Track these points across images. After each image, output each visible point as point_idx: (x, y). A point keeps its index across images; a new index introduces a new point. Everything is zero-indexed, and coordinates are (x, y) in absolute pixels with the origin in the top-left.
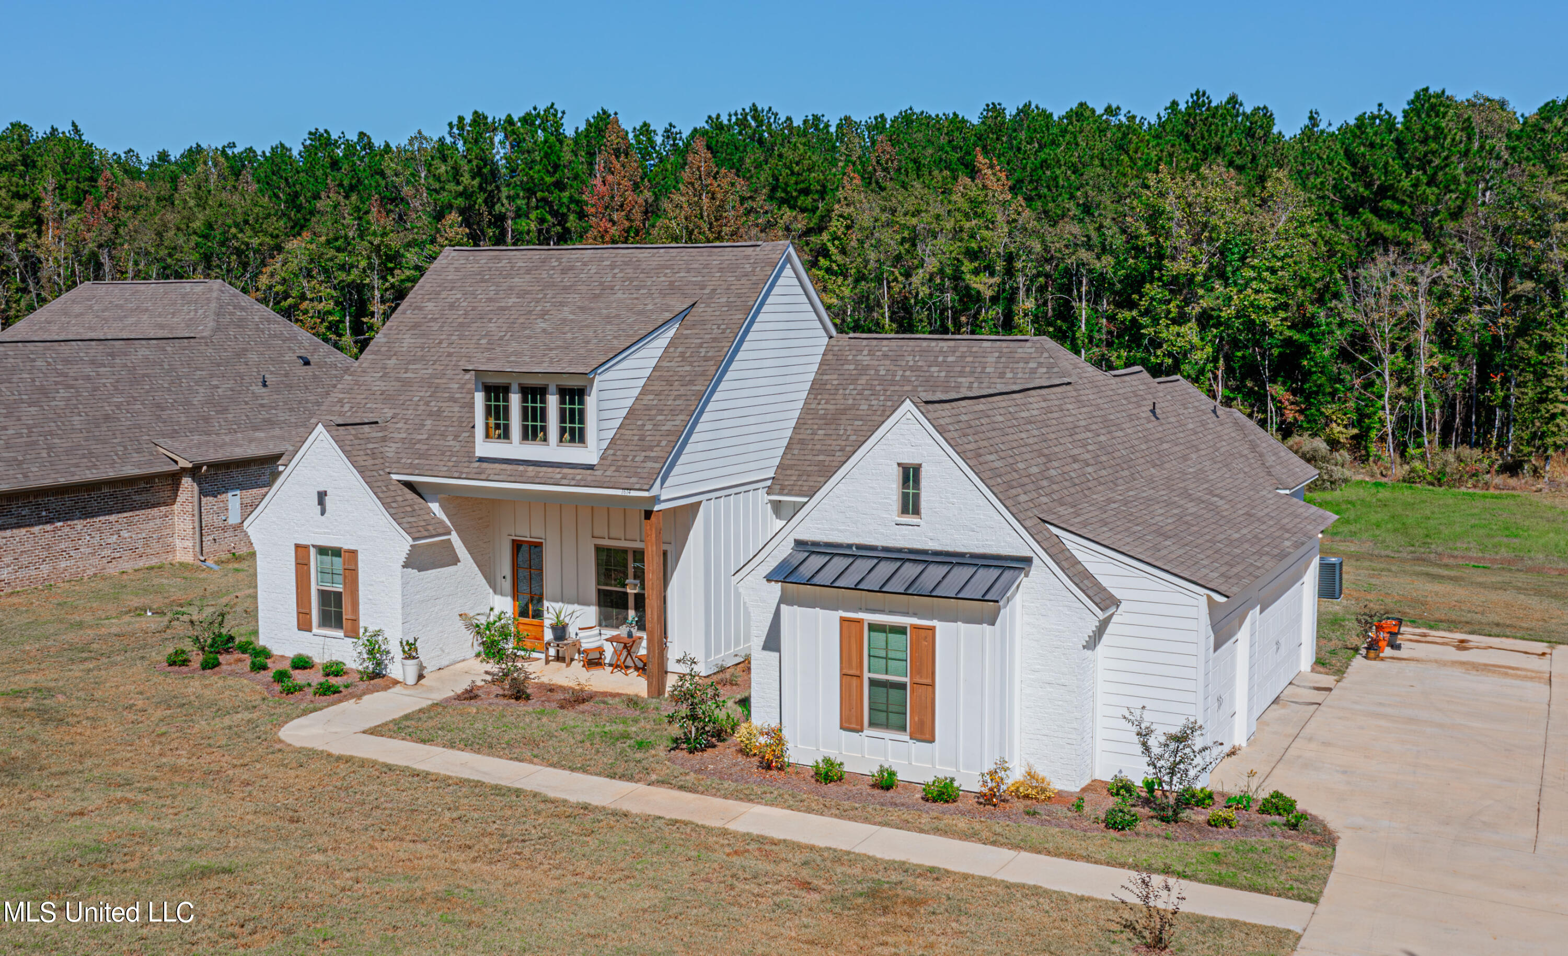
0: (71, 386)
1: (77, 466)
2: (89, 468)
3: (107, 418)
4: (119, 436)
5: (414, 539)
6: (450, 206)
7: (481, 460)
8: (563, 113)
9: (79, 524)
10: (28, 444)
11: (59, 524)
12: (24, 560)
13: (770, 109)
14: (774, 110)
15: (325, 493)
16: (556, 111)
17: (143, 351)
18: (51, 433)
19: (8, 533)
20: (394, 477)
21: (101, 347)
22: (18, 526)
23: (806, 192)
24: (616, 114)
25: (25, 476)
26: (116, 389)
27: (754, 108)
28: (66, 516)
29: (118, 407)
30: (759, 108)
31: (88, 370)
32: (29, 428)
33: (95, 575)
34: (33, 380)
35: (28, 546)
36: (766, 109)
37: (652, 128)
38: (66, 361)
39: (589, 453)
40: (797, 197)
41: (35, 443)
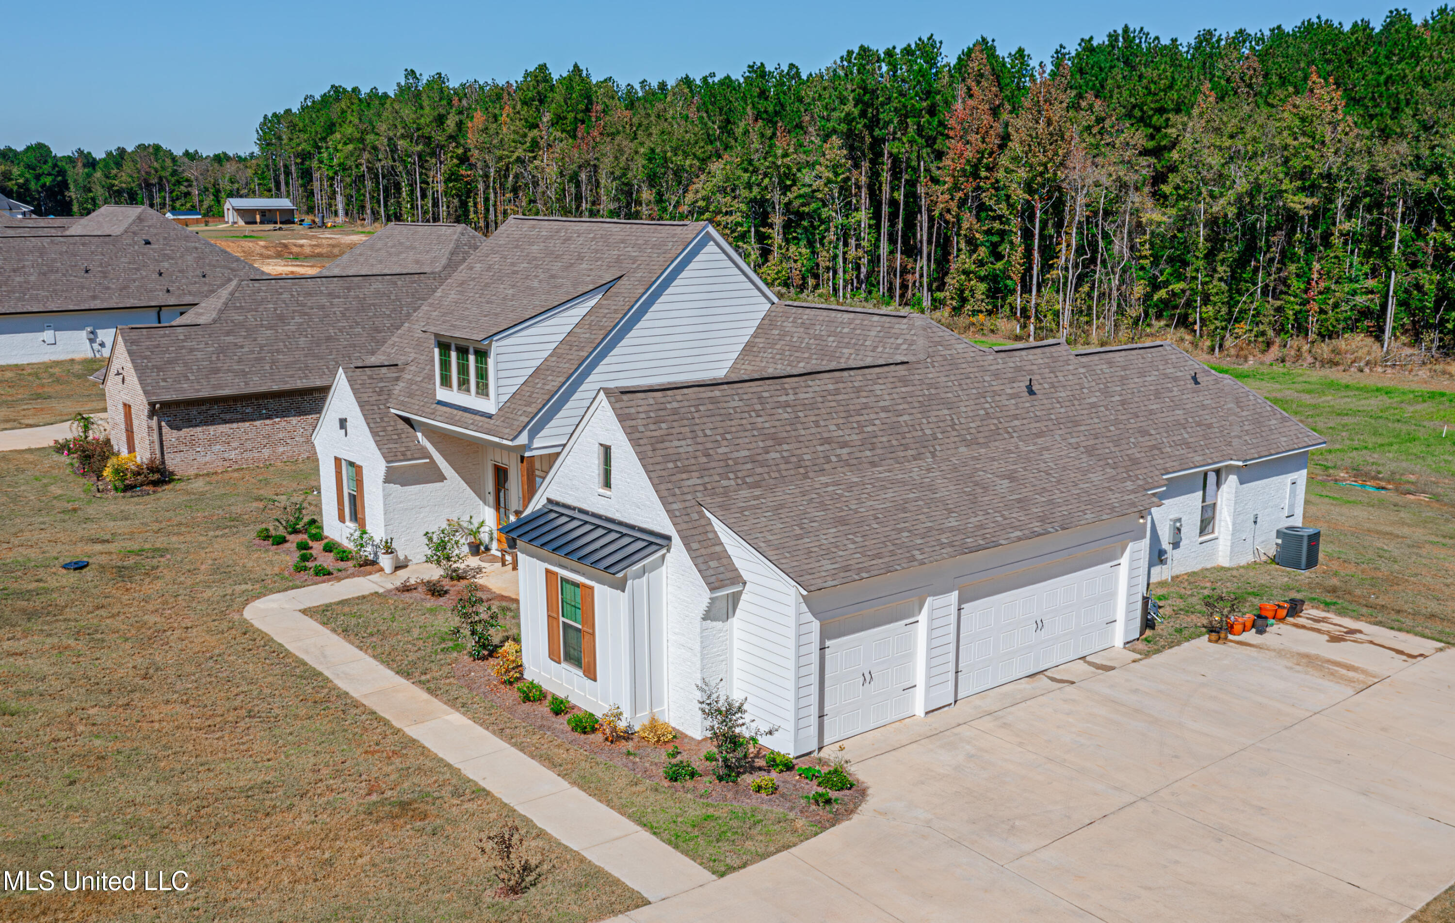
0: (306, 314)
1: (291, 376)
2: (301, 378)
3: (329, 339)
4: (334, 353)
5: (388, 462)
6: (834, 131)
7: (440, 403)
8: (941, 43)
9: (294, 420)
10: (256, 359)
11: (277, 420)
12: (248, 445)
13: (1142, 29)
14: (1146, 30)
15: (346, 420)
16: (934, 41)
17: (377, 285)
18: (278, 351)
19: (235, 425)
20: (392, 411)
21: (341, 282)
22: (243, 420)
23: (1161, 111)
24: (993, 41)
25: (247, 384)
26: (343, 315)
27: (1126, 30)
28: (284, 413)
29: (341, 331)
30: (1132, 29)
31: (324, 301)
32: (261, 348)
33: (308, 458)
34: (275, 309)
35: (251, 435)
36: (1138, 29)
37: (1026, 53)
38: (309, 294)
39: (489, 406)
40: (1153, 115)
41: (263, 358)
